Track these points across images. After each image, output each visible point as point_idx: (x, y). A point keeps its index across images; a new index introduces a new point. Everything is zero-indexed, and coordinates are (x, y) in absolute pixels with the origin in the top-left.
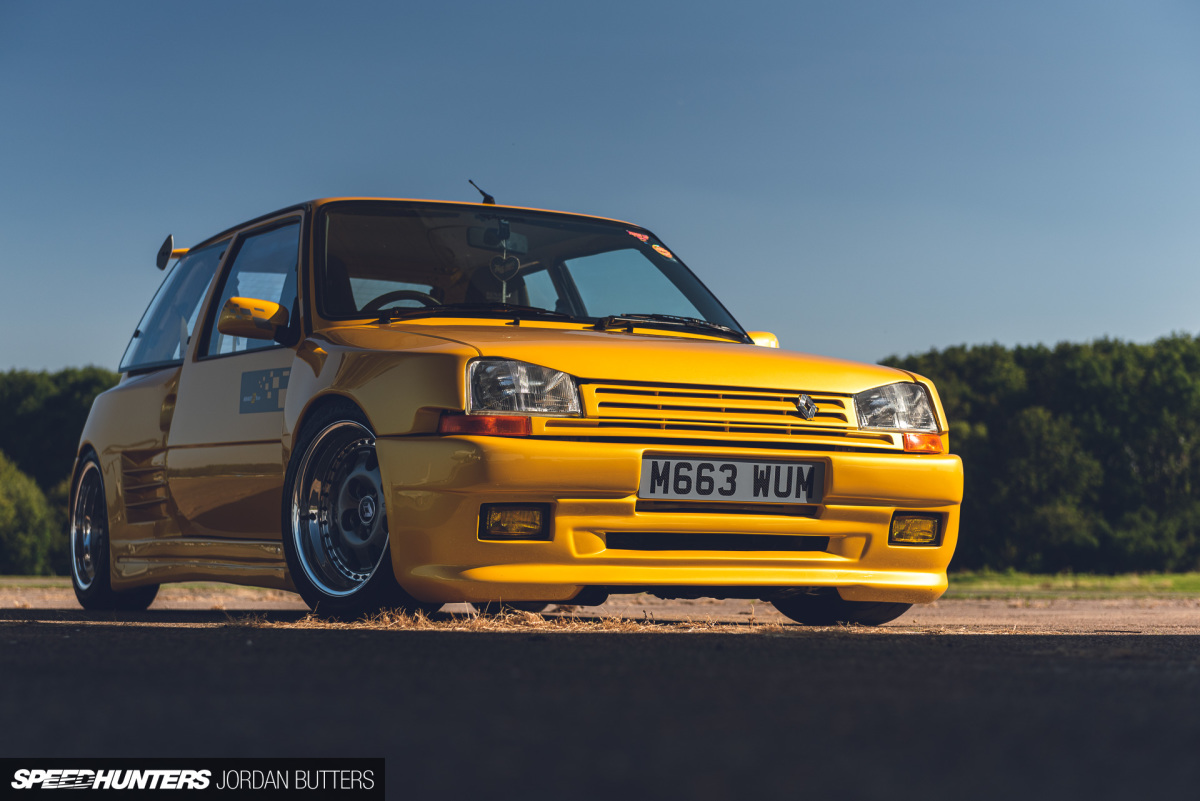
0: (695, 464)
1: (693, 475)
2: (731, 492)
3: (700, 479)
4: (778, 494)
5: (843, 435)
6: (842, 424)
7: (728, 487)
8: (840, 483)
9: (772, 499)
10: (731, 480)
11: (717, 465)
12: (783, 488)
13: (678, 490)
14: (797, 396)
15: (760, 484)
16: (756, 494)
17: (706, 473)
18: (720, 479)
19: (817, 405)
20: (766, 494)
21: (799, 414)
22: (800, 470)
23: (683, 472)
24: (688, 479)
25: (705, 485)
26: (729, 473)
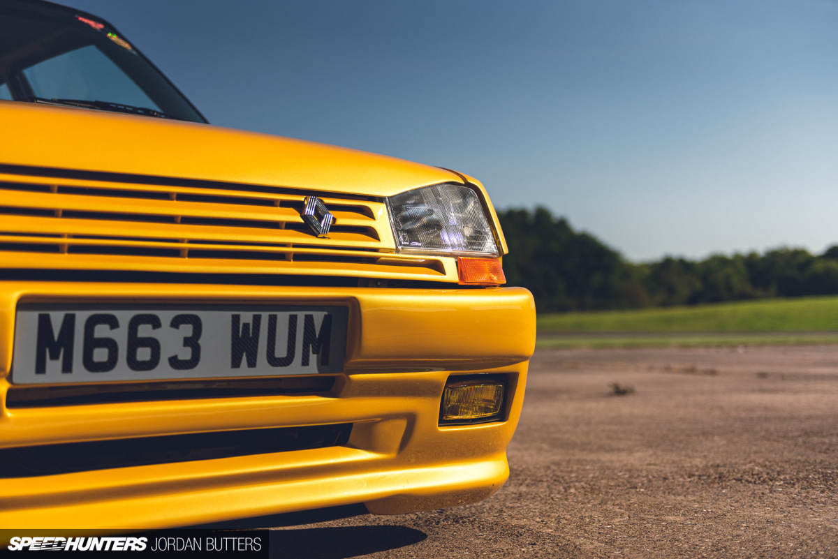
0: (124, 317)
1: (120, 336)
2: (193, 363)
3: (135, 342)
4: (273, 361)
5: (373, 261)
6: (372, 244)
7: (186, 354)
8: (373, 339)
9: (263, 369)
10: (192, 342)
11: (166, 316)
12: (281, 351)
13: (91, 365)
14: (302, 198)
15: (243, 345)
16: (236, 363)
17: (144, 331)
18: (172, 341)
19: (332, 214)
20: (252, 363)
21: (306, 227)
22: (309, 320)
23: (101, 331)
24: (110, 344)
25: (144, 354)
26: (187, 330)
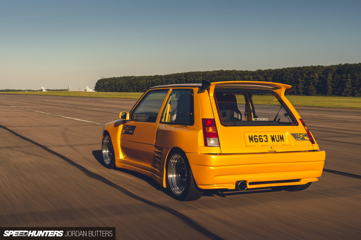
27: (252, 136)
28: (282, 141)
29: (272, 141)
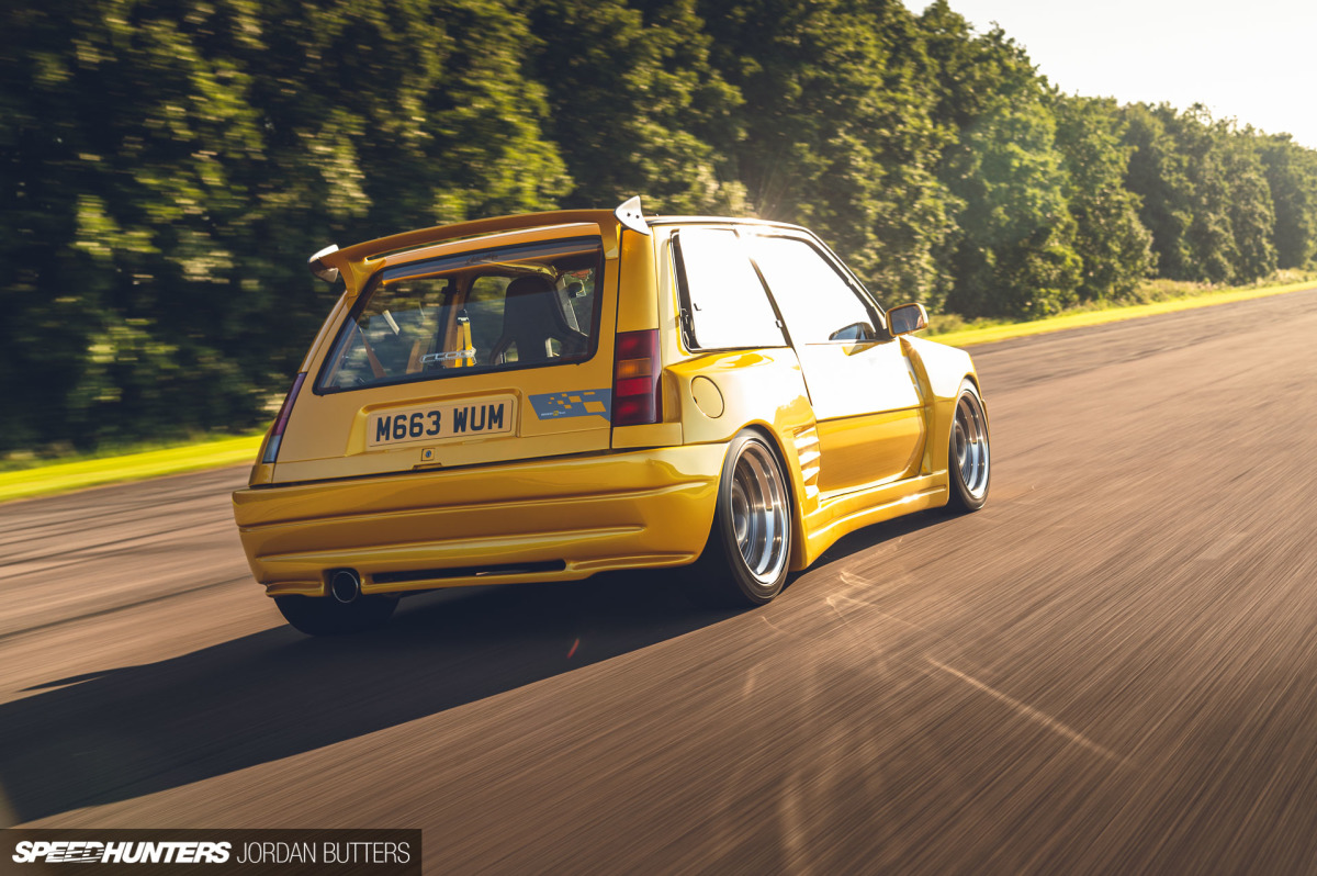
27: (389, 418)
28: (495, 426)
29: (456, 431)
